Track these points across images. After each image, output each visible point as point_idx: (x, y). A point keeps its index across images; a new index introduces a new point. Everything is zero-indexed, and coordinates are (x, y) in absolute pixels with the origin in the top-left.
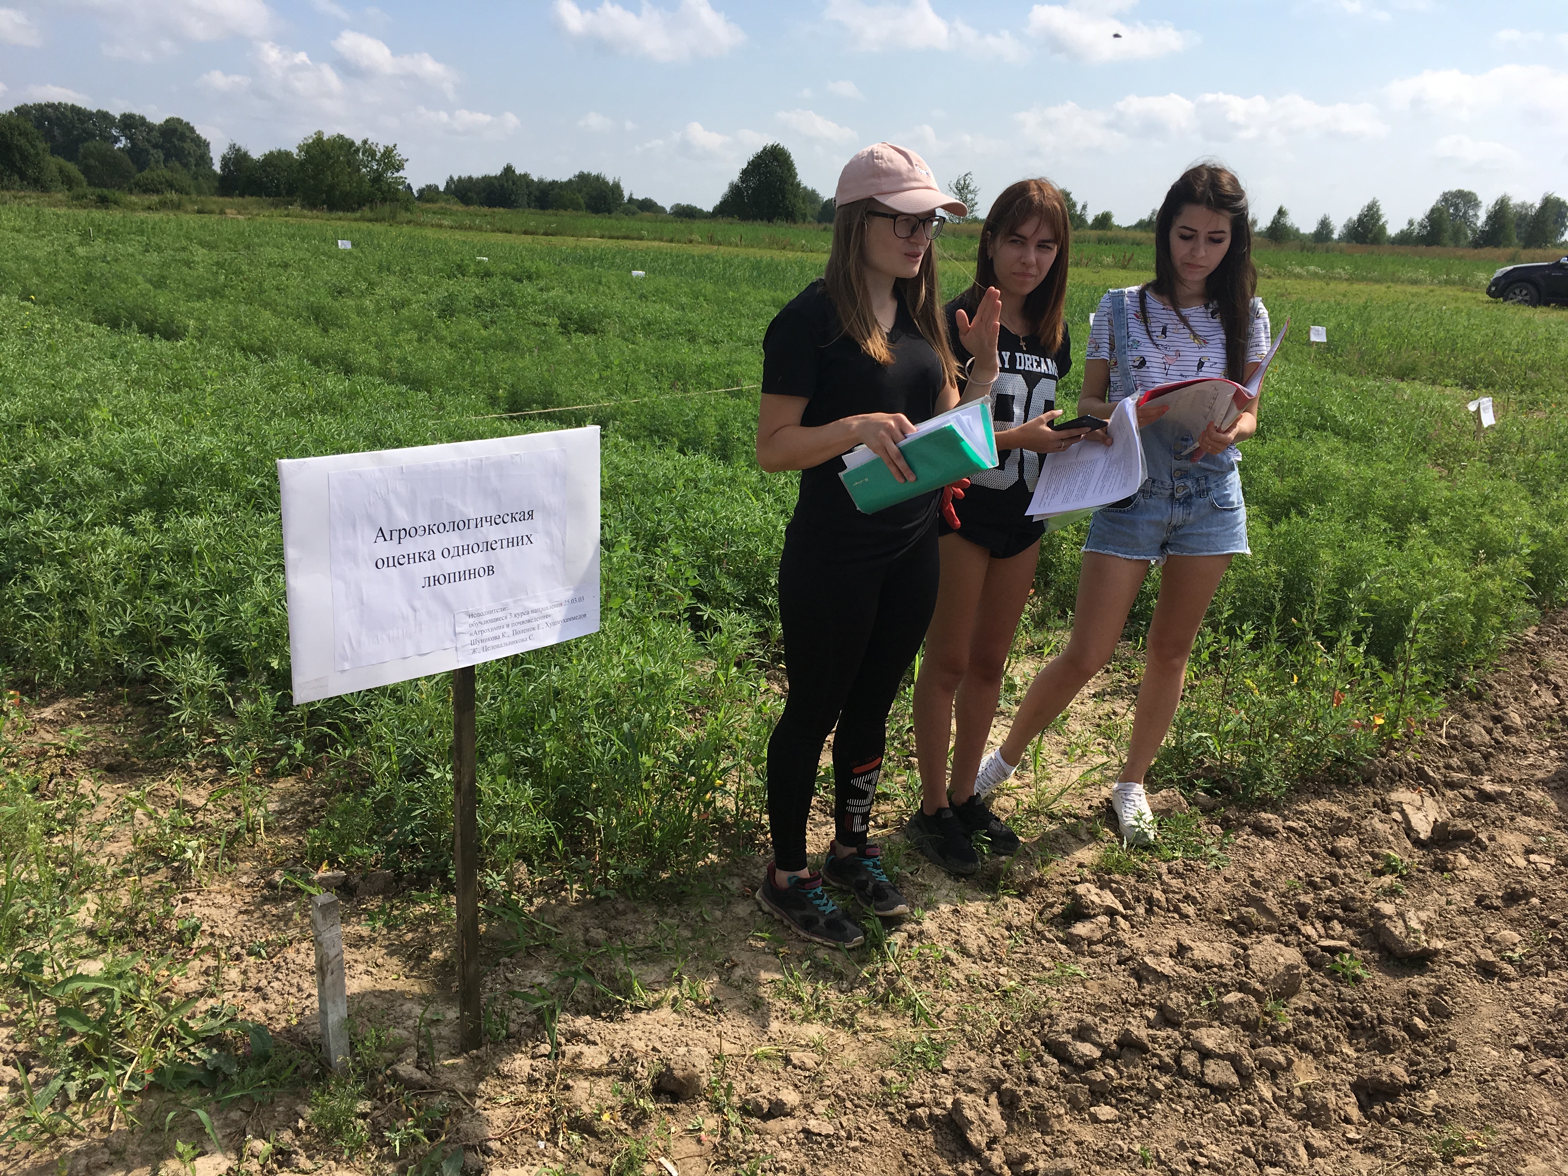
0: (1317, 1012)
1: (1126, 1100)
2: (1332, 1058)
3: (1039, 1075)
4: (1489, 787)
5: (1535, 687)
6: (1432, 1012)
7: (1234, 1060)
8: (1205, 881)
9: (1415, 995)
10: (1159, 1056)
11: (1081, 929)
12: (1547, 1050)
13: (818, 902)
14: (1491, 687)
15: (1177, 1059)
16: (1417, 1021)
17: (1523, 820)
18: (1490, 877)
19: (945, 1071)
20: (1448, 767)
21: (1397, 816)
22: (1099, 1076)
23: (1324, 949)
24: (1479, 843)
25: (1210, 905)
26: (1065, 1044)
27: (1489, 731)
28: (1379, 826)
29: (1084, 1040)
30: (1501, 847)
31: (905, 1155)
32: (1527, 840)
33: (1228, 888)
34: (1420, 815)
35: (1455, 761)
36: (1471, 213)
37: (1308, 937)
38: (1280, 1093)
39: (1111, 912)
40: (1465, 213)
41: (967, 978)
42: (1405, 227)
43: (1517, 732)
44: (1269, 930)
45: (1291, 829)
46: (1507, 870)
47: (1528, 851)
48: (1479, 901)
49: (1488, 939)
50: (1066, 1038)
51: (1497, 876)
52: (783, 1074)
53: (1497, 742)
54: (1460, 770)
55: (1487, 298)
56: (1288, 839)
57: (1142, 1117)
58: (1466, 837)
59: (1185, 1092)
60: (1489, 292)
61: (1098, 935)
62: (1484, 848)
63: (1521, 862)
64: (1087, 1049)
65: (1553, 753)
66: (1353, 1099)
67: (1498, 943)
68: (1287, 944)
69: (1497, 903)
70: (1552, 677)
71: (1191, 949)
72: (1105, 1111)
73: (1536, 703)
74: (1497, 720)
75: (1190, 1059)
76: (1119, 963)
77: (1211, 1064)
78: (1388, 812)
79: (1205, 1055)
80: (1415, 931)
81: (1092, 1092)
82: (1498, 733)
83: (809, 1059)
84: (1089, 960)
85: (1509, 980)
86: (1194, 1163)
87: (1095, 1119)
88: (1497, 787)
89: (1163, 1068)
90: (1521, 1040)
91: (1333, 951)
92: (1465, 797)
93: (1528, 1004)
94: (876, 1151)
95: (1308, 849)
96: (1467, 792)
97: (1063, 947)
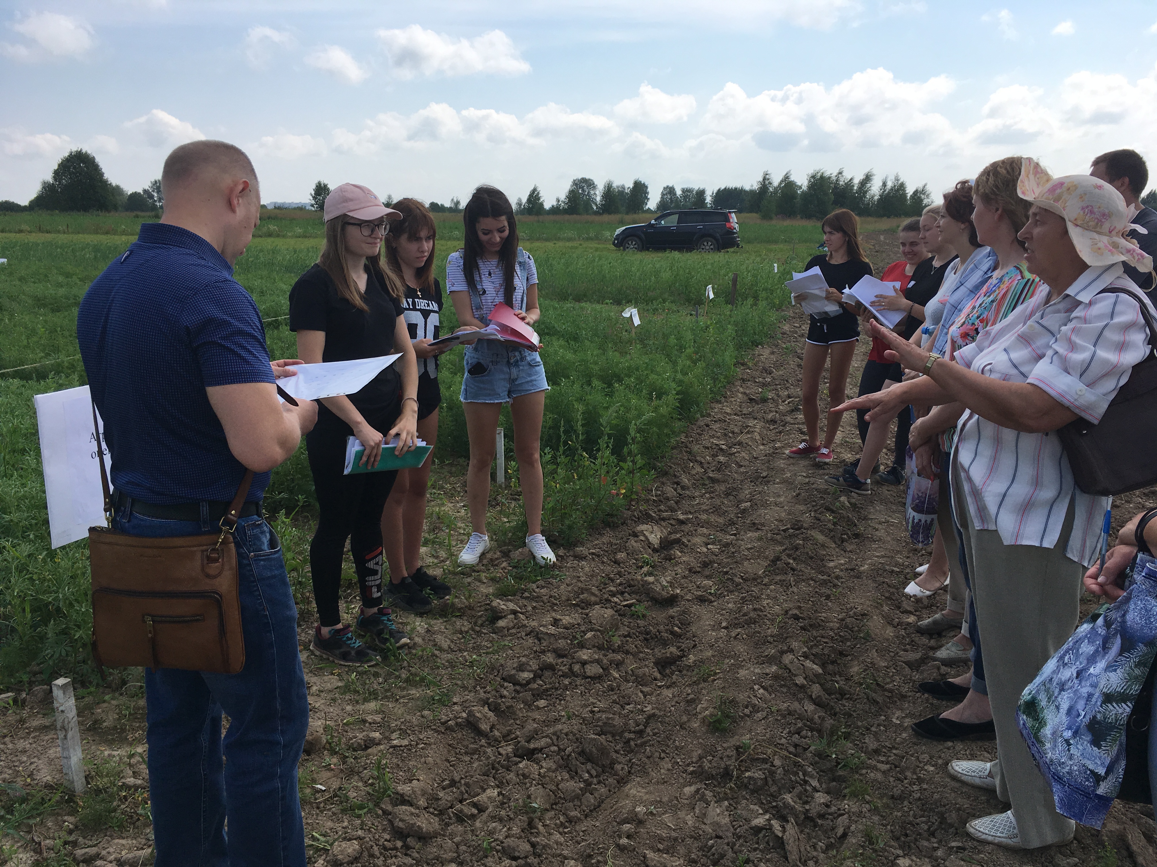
0: (629, 635)
1: (551, 695)
2: (641, 655)
3: (505, 693)
4: (681, 517)
5: (692, 464)
6: (682, 624)
7: (598, 661)
8: (558, 587)
9: (673, 617)
10: (561, 670)
11: (501, 623)
12: (736, 626)
13: (349, 642)
14: (671, 467)
15: (571, 669)
16: (676, 628)
17: (701, 530)
18: (692, 559)
19: (455, 704)
20: (660, 510)
21: (642, 538)
22: (535, 686)
23: (625, 606)
24: (683, 543)
25: (564, 598)
26: (514, 675)
27: (675, 490)
28: (635, 544)
29: (523, 671)
30: (694, 545)
31: (450, 745)
32: (705, 539)
33: (570, 589)
34: (653, 536)
35: (662, 507)
36: (592, 192)
37: (616, 603)
38: (622, 674)
39: (514, 612)
40: (589, 193)
41: (448, 661)
42: (555, 203)
43: (688, 488)
44: (596, 603)
45: (593, 554)
46: (698, 555)
47: (707, 544)
48: (690, 570)
49: (698, 587)
50: (513, 672)
51: (695, 558)
52: (365, 728)
53: (680, 495)
54: (667, 511)
55: (613, 247)
56: (593, 559)
57: (561, 700)
58: (678, 541)
59: (578, 683)
60: (614, 244)
61: (512, 624)
62: (687, 546)
63: (705, 550)
64: (526, 675)
65: (707, 495)
66: (656, 669)
67: (703, 587)
68: (606, 608)
69: (698, 569)
70: (698, 458)
71: (561, 620)
72: (542, 703)
73: (694, 472)
74: (678, 483)
75: (576, 668)
76: (526, 635)
77: (588, 667)
78: (637, 536)
79: (584, 663)
80: (666, 587)
81: (533, 695)
82: (679, 490)
83: (378, 718)
84: (509, 638)
85: (712, 602)
86: (592, 712)
87: (538, 708)
88: (685, 516)
89: (565, 675)
90: (724, 624)
91: (629, 606)
92: (671, 524)
93: (724, 609)
94: (433, 746)
95: (603, 562)
96: (671, 522)
97: (494, 635)
